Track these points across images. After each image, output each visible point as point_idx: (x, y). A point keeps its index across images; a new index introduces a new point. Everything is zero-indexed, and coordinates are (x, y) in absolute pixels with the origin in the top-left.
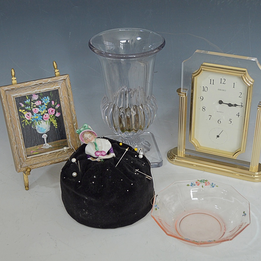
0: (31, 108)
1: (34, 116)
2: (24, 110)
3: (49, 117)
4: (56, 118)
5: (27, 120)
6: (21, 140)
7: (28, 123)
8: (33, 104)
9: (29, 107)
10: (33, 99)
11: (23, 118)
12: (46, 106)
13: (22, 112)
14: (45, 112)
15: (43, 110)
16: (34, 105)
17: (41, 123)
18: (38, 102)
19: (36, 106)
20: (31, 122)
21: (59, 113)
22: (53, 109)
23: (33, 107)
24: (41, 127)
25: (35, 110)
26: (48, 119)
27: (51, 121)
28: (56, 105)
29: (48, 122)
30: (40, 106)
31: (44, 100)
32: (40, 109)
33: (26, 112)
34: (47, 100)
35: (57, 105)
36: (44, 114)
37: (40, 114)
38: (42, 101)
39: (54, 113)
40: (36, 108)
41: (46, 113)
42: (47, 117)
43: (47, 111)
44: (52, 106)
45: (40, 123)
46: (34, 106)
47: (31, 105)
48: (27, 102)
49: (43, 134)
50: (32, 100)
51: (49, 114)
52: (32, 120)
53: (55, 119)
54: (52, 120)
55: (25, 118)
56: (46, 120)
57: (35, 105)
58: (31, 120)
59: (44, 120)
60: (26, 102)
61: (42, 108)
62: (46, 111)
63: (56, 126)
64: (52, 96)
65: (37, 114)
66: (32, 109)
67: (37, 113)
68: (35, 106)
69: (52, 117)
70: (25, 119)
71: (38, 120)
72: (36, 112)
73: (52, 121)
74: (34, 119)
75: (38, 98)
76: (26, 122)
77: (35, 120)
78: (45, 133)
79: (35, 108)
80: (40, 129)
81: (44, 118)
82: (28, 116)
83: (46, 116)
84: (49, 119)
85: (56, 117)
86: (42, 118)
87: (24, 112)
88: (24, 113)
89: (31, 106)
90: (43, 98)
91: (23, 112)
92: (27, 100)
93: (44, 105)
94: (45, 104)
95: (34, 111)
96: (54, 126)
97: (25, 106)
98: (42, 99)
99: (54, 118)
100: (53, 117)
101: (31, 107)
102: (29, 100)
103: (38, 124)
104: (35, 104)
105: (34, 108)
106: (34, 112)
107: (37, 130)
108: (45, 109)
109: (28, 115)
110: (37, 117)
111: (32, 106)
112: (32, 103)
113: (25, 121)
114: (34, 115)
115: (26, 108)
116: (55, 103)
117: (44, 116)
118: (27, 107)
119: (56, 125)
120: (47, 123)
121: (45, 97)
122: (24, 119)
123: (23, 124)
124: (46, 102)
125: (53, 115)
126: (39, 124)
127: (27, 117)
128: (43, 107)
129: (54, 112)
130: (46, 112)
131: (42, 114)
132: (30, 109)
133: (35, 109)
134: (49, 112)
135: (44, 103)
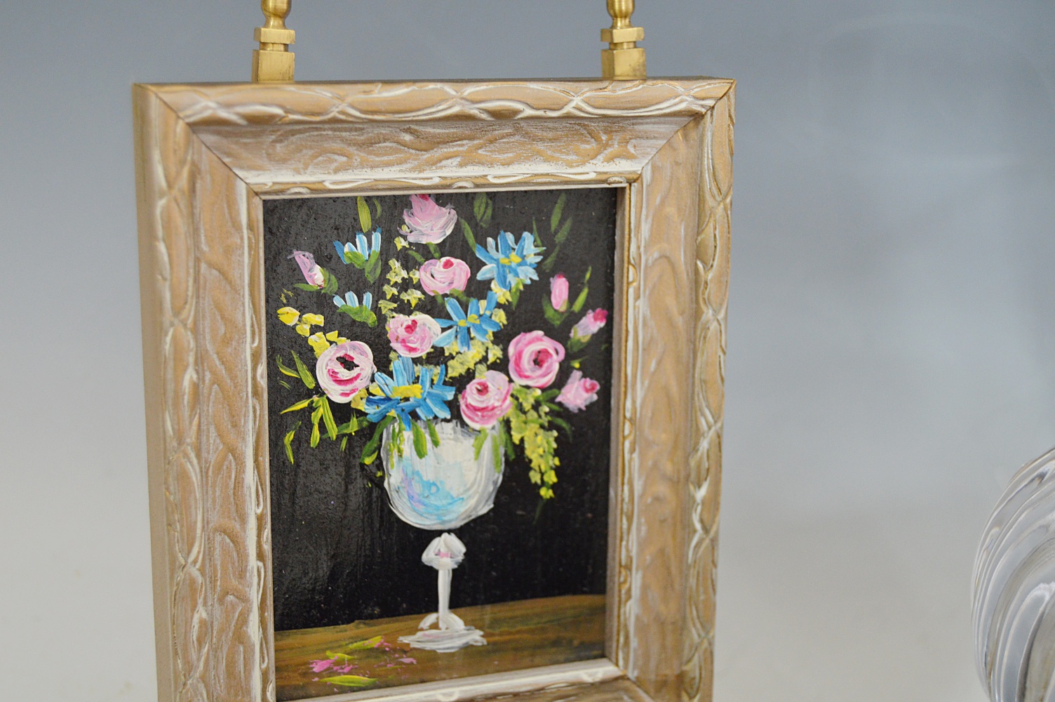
0: (376, 309)
1: (390, 375)
2: (319, 320)
3: (510, 399)
4: (560, 421)
5: (331, 402)
6: (253, 562)
7: (333, 430)
8: (404, 274)
9: (368, 297)
10: (411, 239)
11: (299, 381)
12: (499, 306)
13: (304, 330)
14: (484, 359)
15: (468, 338)
16: (406, 285)
17: (436, 443)
18: (448, 265)
19: (418, 294)
20: (353, 426)
21: (588, 382)
22: (548, 344)
23: (394, 299)
24: (429, 476)
25: (411, 328)
26: (499, 415)
27: (516, 440)
28: (583, 313)
29: (494, 439)
30: (451, 306)
31: (497, 261)
32: (447, 323)
33: (333, 335)
34: (515, 258)
35: (590, 314)
36: (470, 375)
37: (438, 370)
38: (476, 265)
39: (550, 378)
40: (420, 317)
41: (493, 367)
42: (492, 399)
43: (505, 351)
44: (549, 314)
45: (429, 445)
46: (405, 297)
47: (388, 281)
48: (356, 256)
49: (439, 533)
50: (400, 243)
51: (511, 381)
52: (371, 410)
53: (551, 427)
54: (528, 435)
55: (312, 386)
56: (477, 426)
57: (418, 287)
58: (362, 406)
59: (463, 424)
60: (348, 247)
61: (462, 323)
62: (495, 353)
63: (543, 483)
64: (561, 237)
65: (416, 361)
66: (382, 319)
67: (423, 355)
68: (413, 296)
69: (527, 406)
70: (319, 391)
71: (415, 416)
72: (412, 350)
73: (522, 440)
74: (388, 399)
75: (449, 232)
76: (315, 418)
77: (393, 413)
78: (449, 531)
79: (410, 313)
80: (417, 488)
81: (463, 407)
82: (344, 374)
83: (483, 390)
84: (507, 423)
85: (562, 412)
86: (453, 406)
87: (314, 329)
88: (317, 341)
89: (386, 288)
90: (490, 240)
91: (307, 327)
92: (361, 239)
93: (483, 303)
94: (500, 293)
95: (402, 332)
96: (535, 477)
97: (333, 277)
98: (485, 246)
99: (545, 420)
100: (536, 406)
101: (382, 303)
102: (377, 238)
103: (408, 448)
104: (416, 276)
105: (405, 309)
106: (393, 345)
107: (393, 496)
108: (490, 331)
109: (348, 363)
110: (416, 392)
111: (390, 291)
112: (395, 264)
113: (311, 408)
114: (392, 367)
115: (338, 301)
116: (572, 297)
117: (471, 388)
118: (351, 297)
119: (552, 478)
120: (487, 447)
121: (510, 237)
122: (309, 394)
123: (289, 437)
124: (510, 278)
125: (538, 392)
126: (421, 454)
127: (333, 375)
128: (472, 317)
129: (556, 367)
130: (491, 359)
131: (456, 369)
132: (372, 319)
133: (406, 320)
134: (518, 363)
135: (493, 285)
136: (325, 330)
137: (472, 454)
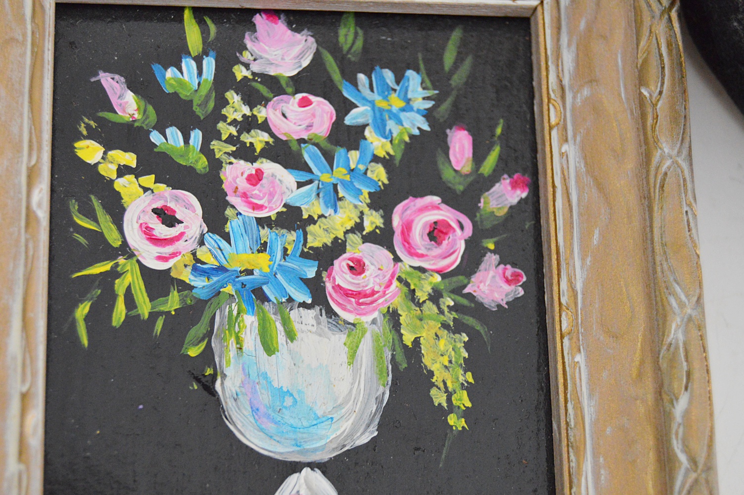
0: (206, 150)
1: (227, 237)
2: (130, 159)
3: (396, 283)
4: (470, 321)
5: (143, 268)
7: (145, 307)
8: (246, 110)
9: (197, 136)
10: (256, 68)
11: (97, 238)
12: (376, 159)
13: (108, 170)
14: (358, 227)
15: (335, 199)
16: (249, 124)
17: (291, 336)
18: (305, 103)
19: (265, 137)
20: (173, 302)
21: (510, 270)
22: (447, 214)
23: (231, 140)
24: (282, 380)
25: (256, 178)
26: (383, 305)
27: (408, 339)
28: (494, 178)
29: (376, 339)
30: (309, 155)
31: (372, 103)
32: (304, 177)
33: (148, 180)
34: (396, 102)
35: (506, 181)
36: (337, 248)
37: (292, 236)
38: (343, 106)
39: (455, 260)
40: (269, 167)
41: (370, 238)
42: (370, 280)
43: (388, 219)
44: (447, 175)
45: (281, 338)
46: (246, 138)
47: (224, 118)
48: (181, 83)
49: (295, 467)
50: (240, 73)
51: (397, 259)
52: (200, 283)
53: (457, 328)
54: (426, 336)
55: (117, 244)
56: (350, 318)
57: (265, 126)
58: (186, 276)
59: (331, 313)
60: (171, 73)
61: (326, 178)
62: (373, 221)
63: (451, 408)
64: (458, 79)
65: (262, 222)
66: (216, 165)
67: (273, 214)
68: (258, 139)
69: (422, 296)
70: (125, 250)
71: (260, 295)
72: (256, 207)
73: (417, 342)
74: (221, 269)
75: (306, 63)
76: (120, 287)
77: (229, 289)
78: (312, 465)
79: (252, 159)
80: (264, 398)
81: (329, 286)
82: (161, 230)
83: (357, 268)
84: (393, 317)
85: (476, 308)
86: (315, 286)
87: (123, 171)
88: (126, 186)
89: (221, 125)
90: (361, 77)
91: (114, 168)
92: (188, 65)
93: (354, 155)
94: (377, 144)
95: (243, 184)
96: (439, 398)
97: (150, 108)
98: (354, 83)
99: (449, 317)
100: (435, 297)
101: (215, 145)
102: (209, 64)
103: (251, 339)
104: (261, 113)
105: (246, 153)
106: (231, 199)
107: (229, 405)
108: (366, 191)
109: (167, 217)
110: (262, 263)
111: (226, 130)
112: (233, 97)
113: (115, 274)
114: (228, 228)
115: (155, 137)
116: (479, 157)
117: (340, 264)
118: (174, 135)
119: (463, 400)
120: (366, 348)
121: (389, 75)
122: (110, 253)
123: (83, 310)
124: (391, 125)
125: (437, 278)
126: (269, 348)
127: (148, 232)
128: (340, 172)
129: (462, 246)
130: (368, 228)
131: (318, 237)
132: (202, 164)
133: (249, 168)
134: (406, 239)
135: (367, 133)
136: (137, 172)
137: (343, 356)
